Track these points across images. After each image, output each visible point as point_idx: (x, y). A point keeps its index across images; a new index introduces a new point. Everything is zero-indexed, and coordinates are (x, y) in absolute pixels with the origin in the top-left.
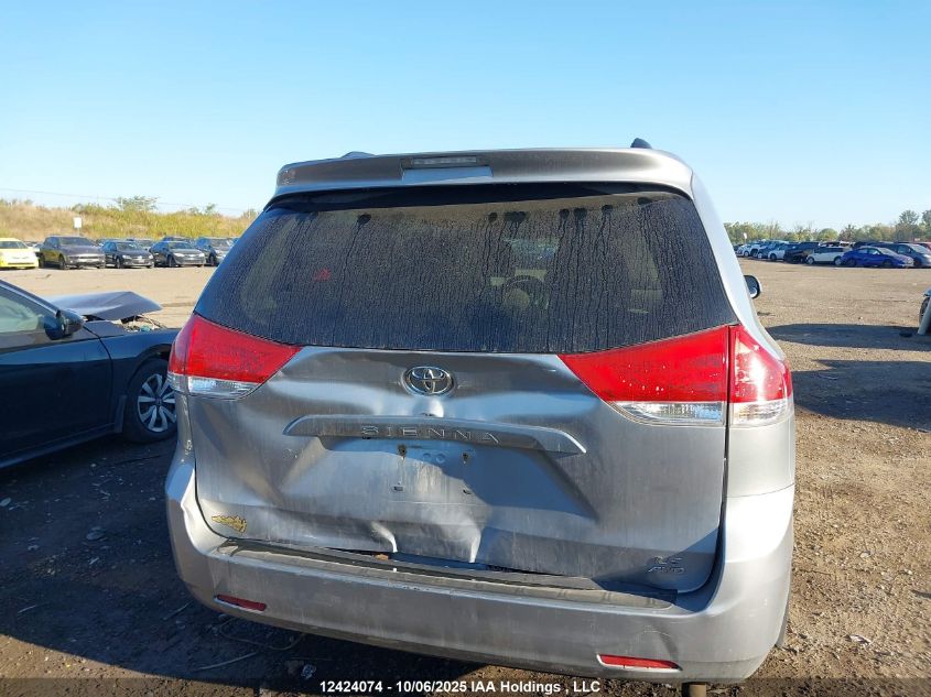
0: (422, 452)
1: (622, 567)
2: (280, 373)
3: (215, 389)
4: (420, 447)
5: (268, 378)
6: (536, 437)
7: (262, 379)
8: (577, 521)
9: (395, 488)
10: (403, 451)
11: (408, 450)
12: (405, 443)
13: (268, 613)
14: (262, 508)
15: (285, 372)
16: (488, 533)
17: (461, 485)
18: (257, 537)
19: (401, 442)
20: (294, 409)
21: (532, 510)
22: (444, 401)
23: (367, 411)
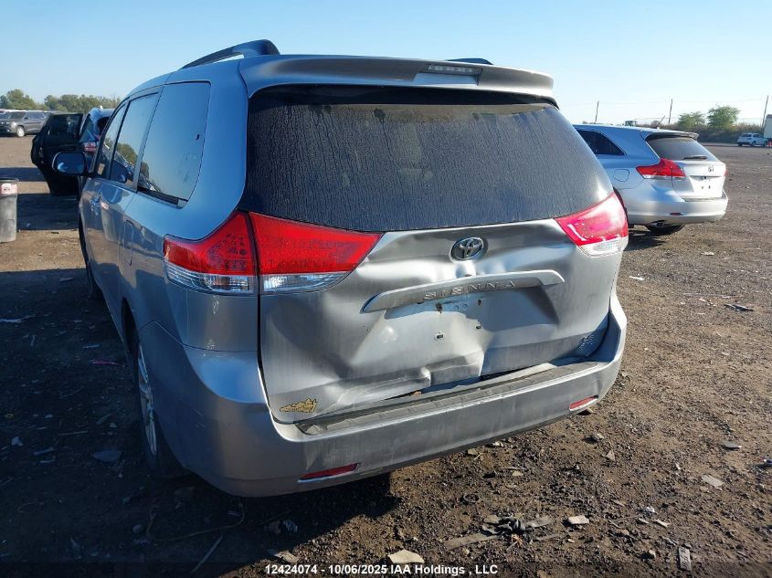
0: (452, 305)
1: (566, 349)
2: (366, 259)
3: (283, 285)
4: (450, 302)
5: (357, 265)
6: (539, 277)
7: (351, 267)
8: (547, 327)
9: (438, 337)
10: (439, 308)
11: (443, 306)
12: (439, 301)
13: (358, 471)
14: (329, 384)
15: (370, 258)
16: (490, 352)
17: (476, 323)
18: (324, 412)
19: (436, 302)
20: (372, 290)
21: (519, 329)
22: (474, 263)
23: (427, 281)
